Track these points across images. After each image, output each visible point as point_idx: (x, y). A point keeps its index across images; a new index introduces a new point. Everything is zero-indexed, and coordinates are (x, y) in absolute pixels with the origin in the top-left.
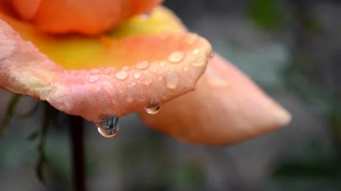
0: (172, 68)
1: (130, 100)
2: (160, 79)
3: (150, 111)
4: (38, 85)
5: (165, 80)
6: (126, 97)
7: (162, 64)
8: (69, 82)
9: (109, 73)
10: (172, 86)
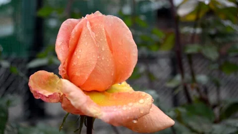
0: (141, 106)
1: (128, 118)
2: (138, 109)
3: (135, 122)
4: (97, 113)
5: (140, 110)
6: (127, 117)
7: (138, 104)
8: (106, 111)
9: (119, 108)
10: (142, 112)
